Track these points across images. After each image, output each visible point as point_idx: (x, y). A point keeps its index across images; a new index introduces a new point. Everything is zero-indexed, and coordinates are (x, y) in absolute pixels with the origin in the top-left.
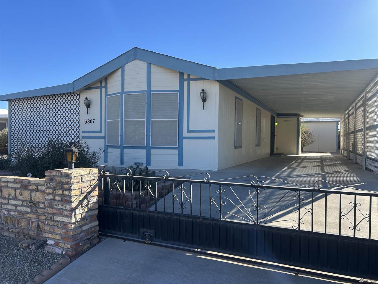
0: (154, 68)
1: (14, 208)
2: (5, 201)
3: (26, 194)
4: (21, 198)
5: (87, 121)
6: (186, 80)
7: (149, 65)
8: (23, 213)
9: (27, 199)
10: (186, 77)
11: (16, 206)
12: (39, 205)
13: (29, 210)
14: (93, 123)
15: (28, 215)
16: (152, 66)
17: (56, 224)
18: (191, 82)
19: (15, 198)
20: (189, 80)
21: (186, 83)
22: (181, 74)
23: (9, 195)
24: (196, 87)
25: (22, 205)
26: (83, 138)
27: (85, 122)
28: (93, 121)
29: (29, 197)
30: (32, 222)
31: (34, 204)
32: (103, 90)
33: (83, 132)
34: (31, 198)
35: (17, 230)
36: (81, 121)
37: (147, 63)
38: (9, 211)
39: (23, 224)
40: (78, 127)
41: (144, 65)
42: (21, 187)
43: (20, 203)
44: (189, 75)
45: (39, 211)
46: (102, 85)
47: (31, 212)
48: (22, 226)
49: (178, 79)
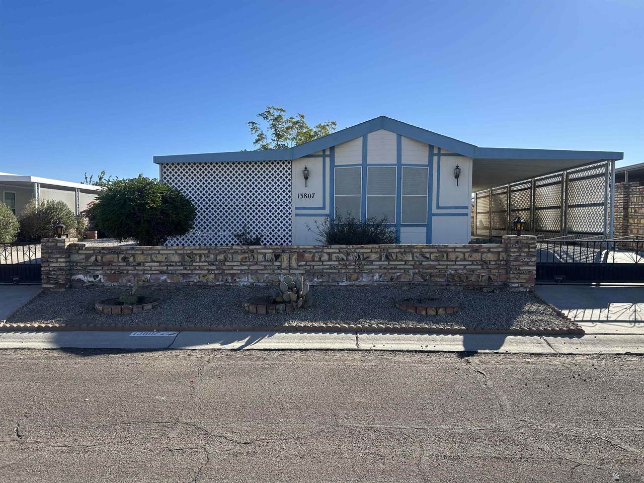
0: (404, 140)
1: (462, 267)
2: (453, 263)
3: (477, 256)
4: (470, 259)
5: (303, 195)
6: (436, 155)
7: (399, 136)
8: (473, 271)
9: (478, 259)
10: (436, 151)
11: (465, 266)
12: (490, 263)
13: (480, 267)
14: (313, 197)
15: (478, 271)
16: (402, 137)
17: (521, 272)
18: (441, 157)
19: (464, 260)
20: (439, 155)
21: (435, 158)
22: (431, 147)
23: (457, 258)
24: (447, 164)
25: (472, 264)
26: (297, 215)
27: (300, 196)
28: (312, 196)
29: (480, 258)
30: (483, 276)
31: (484, 263)
32: (328, 160)
33: (297, 208)
34: (482, 258)
35: (466, 284)
36: (295, 194)
37: (397, 134)
38: (456, 270)
39: (473, 278)
40: (290, 202)
41: (394, 136)
42: (471, 250)
43: (471, 263)
44: (439, 149)
45: (490, 267)
46: (326, 154)
47: (483, 268)
48: (471, 280)
49: (428, 153)
